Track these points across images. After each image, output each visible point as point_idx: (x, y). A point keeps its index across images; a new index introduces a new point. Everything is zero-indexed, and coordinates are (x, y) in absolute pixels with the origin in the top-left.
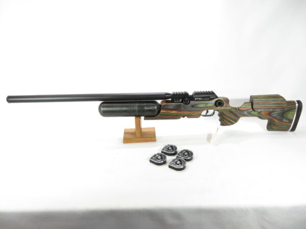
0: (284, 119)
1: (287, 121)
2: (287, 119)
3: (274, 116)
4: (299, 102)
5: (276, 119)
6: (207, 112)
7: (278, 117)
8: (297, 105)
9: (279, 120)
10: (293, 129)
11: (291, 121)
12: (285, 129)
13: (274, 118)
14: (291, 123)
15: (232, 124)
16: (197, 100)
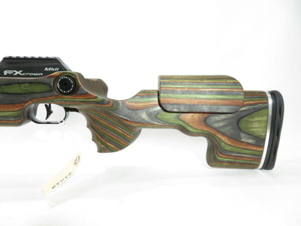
0: (242, 135)
1: (251, 141)
2: (250, 135)
3: (216, 125)
4: (275, 95)
5: (223, 134)
6: (49, 112)
7: (227, 130)
8: (270, 101)
9: (230, 138)
10: (269, 164)
11: (260, 141)
12: (251, 164)
13: (217, 130)
14: (263, 147)
15: (120, 147)
16: (8, 75)
